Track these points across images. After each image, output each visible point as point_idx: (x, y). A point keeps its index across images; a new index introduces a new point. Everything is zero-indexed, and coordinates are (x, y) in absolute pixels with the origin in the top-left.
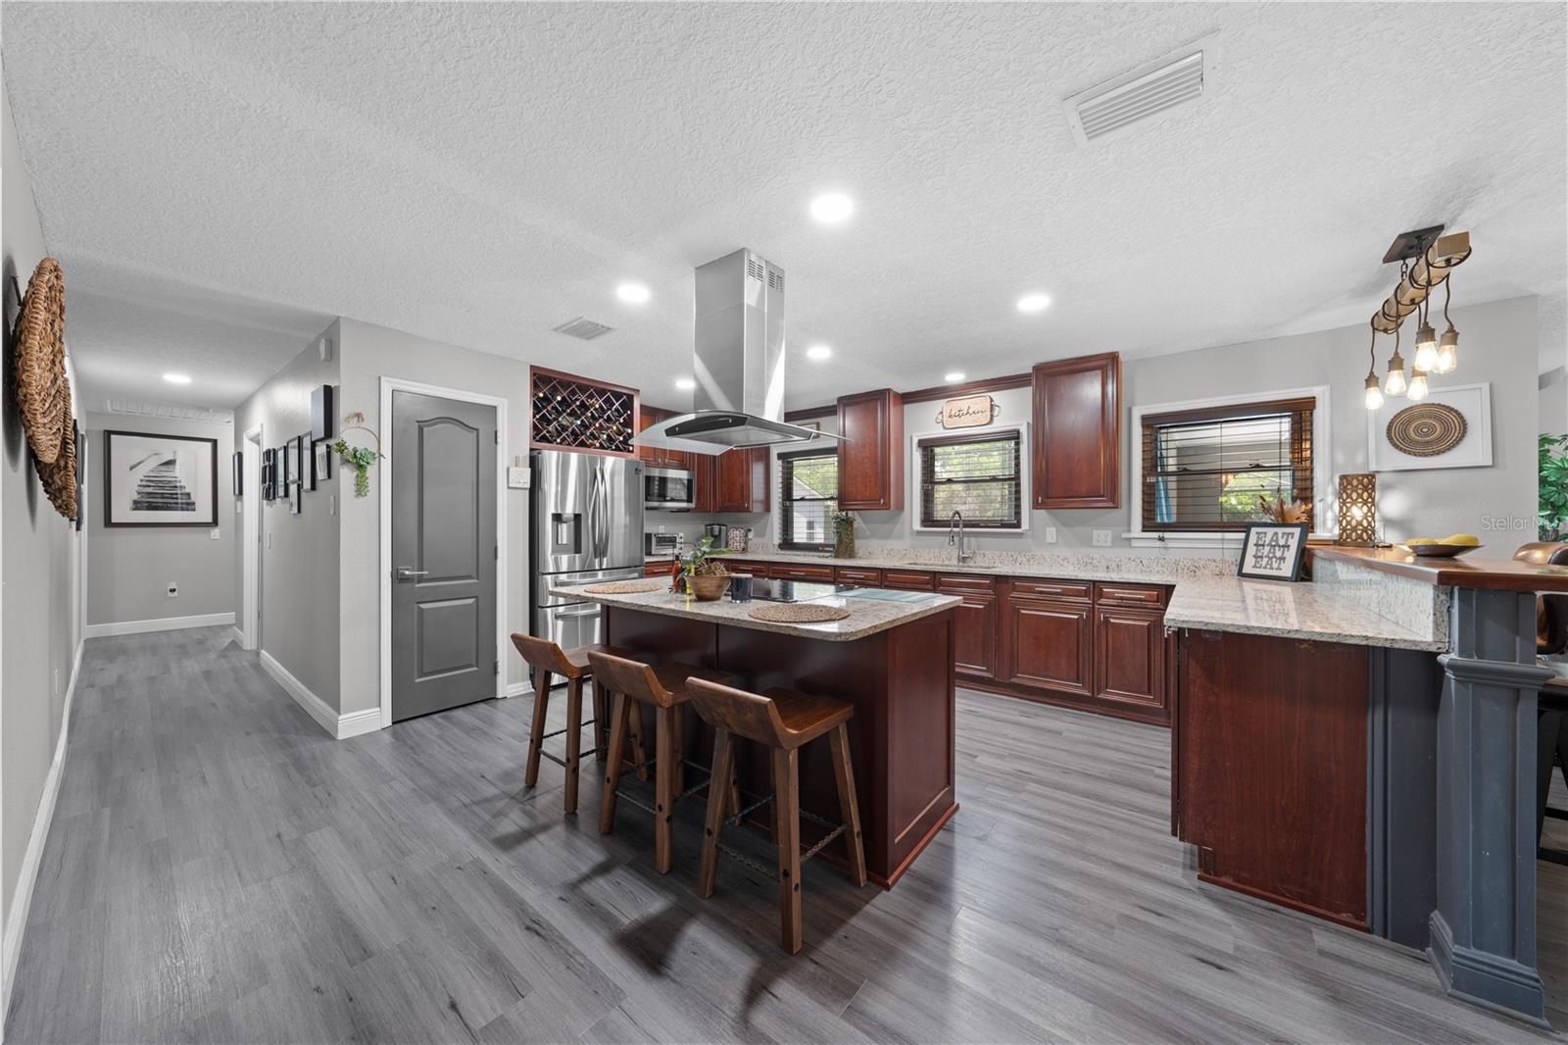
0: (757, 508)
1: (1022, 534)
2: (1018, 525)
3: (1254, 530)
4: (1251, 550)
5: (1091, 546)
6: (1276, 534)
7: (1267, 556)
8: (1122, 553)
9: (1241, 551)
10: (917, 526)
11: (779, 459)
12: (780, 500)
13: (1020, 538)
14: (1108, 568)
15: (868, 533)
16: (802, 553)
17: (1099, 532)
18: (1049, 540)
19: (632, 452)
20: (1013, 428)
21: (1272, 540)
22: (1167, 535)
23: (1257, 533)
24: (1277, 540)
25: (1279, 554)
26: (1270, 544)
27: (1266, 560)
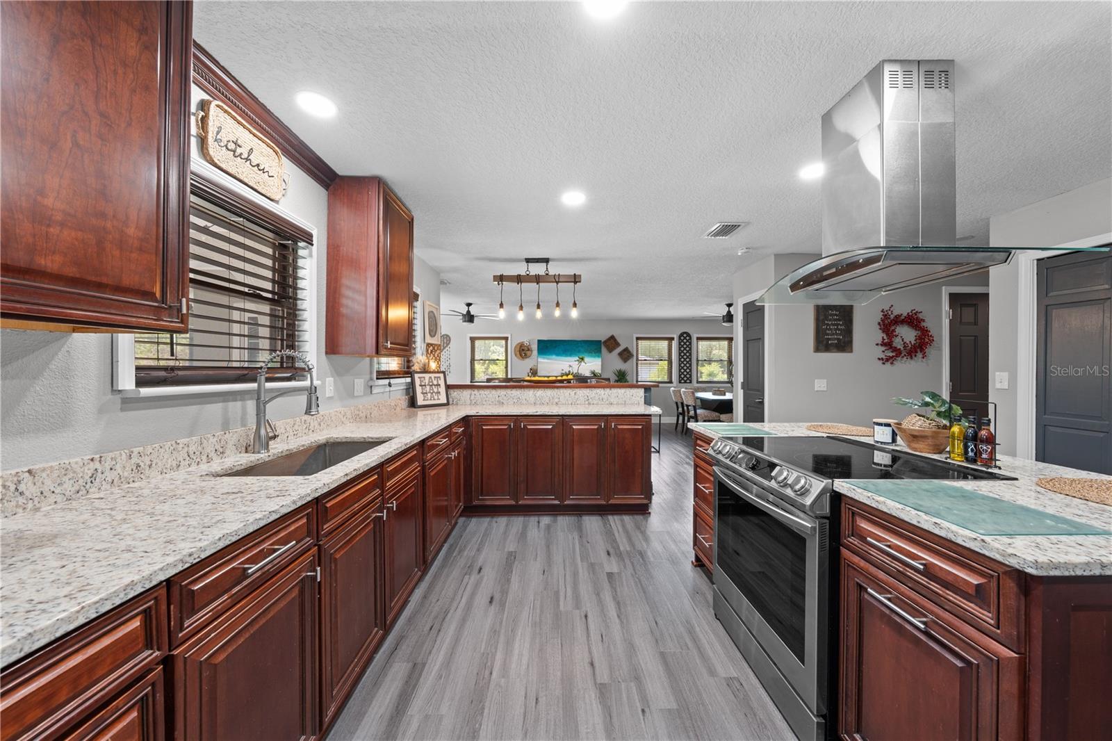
3: (416, 376)
4: (419, 389)
5: (353, 396)
6: (430, 377)
7: (429, 392)
17: (357, 380)
18: (328, 393)
21: (429, 382)
23: (419, 378)
24: (432, 382)
25: (435, 390)
26: (428, 385)
27: (429, 395)
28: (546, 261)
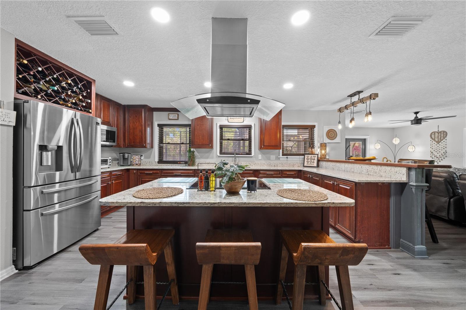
0: (148, 146)
1: (252, 157)
2: (251, 154)
3: (306, 156)
4: (306, 160)
5: (270, 160)
6: (311, 156)
7: (310, 162)
8: (277, 162)
9: (303, 161)
10: (218, 154)
11: (158, 126)
12: (158, 144)
13: (252, 158)
14: (275, 166)
15: (199, 157)
16: (170, 165)
17: (272, 156)
18: (259, 158)
19: (91, 113)
20: (250, 124)
21: (311, 158)
22: (288, 157)
23: (307, 156)
24: (312, 158)
25: (313, 161)
26: (310, 159)
27: (310, 163)
28: (359, 92)
